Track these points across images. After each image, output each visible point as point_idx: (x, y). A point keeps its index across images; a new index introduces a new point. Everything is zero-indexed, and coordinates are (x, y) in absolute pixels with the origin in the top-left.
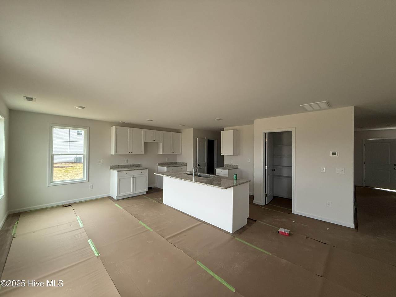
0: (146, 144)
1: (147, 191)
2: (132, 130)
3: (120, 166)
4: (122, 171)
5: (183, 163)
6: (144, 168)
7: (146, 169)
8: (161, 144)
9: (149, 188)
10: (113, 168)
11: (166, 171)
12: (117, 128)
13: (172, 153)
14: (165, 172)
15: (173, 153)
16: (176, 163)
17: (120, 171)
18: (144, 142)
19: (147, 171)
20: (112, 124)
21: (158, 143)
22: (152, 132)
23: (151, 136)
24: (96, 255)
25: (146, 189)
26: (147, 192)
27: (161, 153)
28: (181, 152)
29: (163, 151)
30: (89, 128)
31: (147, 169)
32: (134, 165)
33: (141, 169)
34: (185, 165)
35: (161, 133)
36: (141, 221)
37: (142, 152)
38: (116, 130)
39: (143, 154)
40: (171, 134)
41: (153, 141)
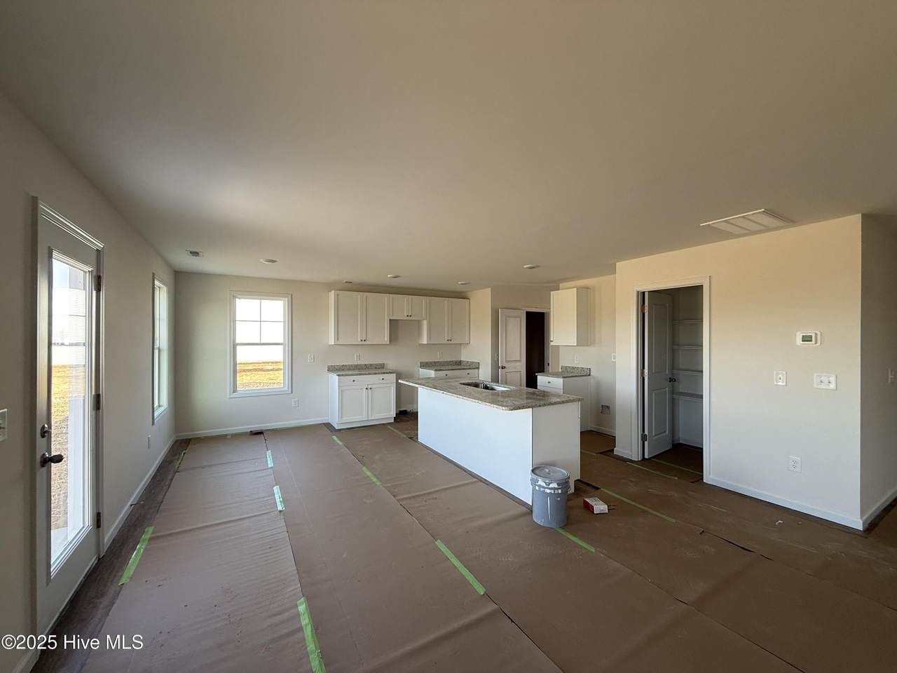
0: (393, 323)
1: (395, 417)
2: (366, 297)
3: (346, 366)
4: (346, 375)
5: (473, 362)
6: (389, 372)
7: (392, 373)
8: (425, 323)
9: (399, 413)
10: (332, 369)
11: (433, 376)
12: (338, 295)
13: (448, 342)
15: (450, 342)
16: (460, 363)
17: (342, 375)
18: (390, 320)
19: (396, 375)
20: (330, 286)
21: (419, 321)
22: (405, 299)
23: (403, 307)
24: (280, 508)
25: (393, 414)
27: (425, 342)
28: (467, 339)
29: (429, 337)
30: (292, 296)
31: (394, 373)
32: (371, 365)
33: (382, 374)
34: (476, 366)
35: (424, 300)
36: (367, 468)
37: (386, 339)
38: (337, 296)
39: (388, 343)
40: (446, 302)
41: (408, 318)
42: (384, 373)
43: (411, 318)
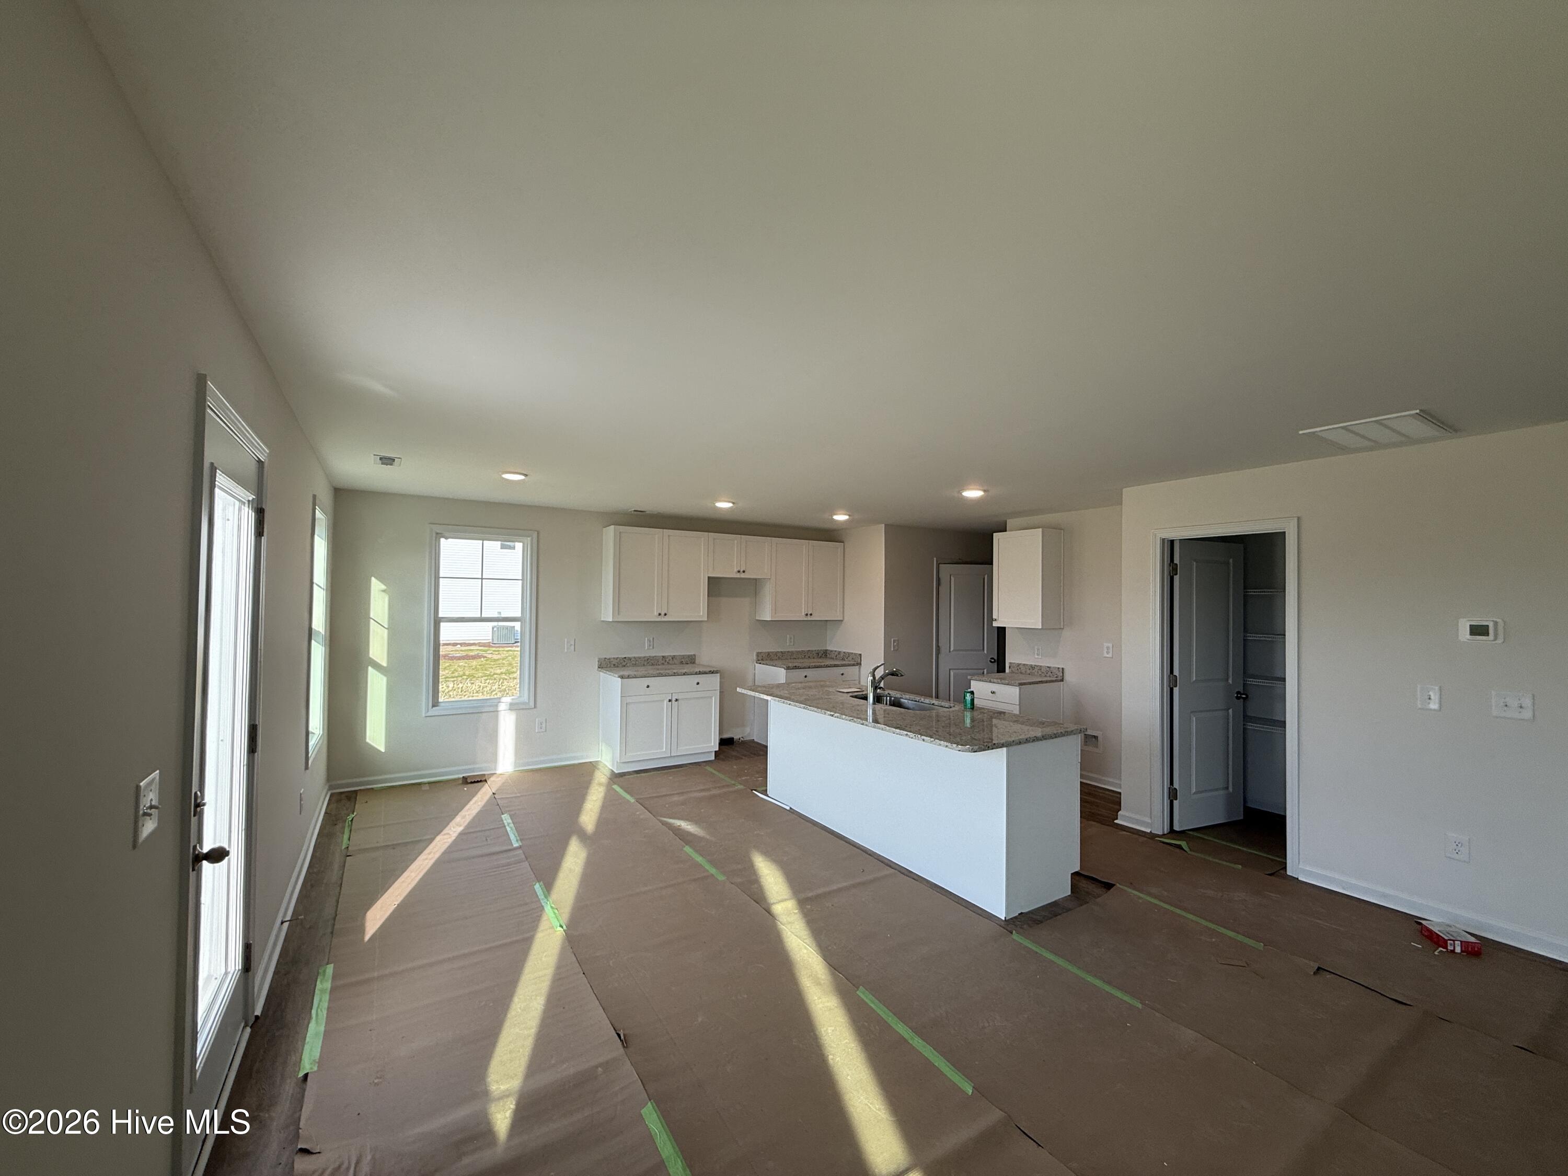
0: (713, 583)
1: (717, 749)
2: (670, 537)
3: (630, 659)
4: (634, 676)
5: (850, 654)
6: (708, 670)
7: (713, 673)
8: (768, 585)
9: (726, 743)
10: (607, 665)
11: (783, 681)
12: (620, 534)
13: (806, 618)
14: (779, 686)
15: (809, 618)
16: (825, 654)
17: (629, 677)
18: (709, 578)
19: (719, 677)
20: (606, 518)
21: (758, 580)
22: (735, 541)
23: (732, 555)
25: (713, 745)
26: (716, 752)
27: (767, 619)
28: (839, 613)
29: (775, 610)
30: (538, 533)
31: (717, 672)
32: (673, 657)
33: (696, 674)
34: (856, 661)
35: (767, 545)
36: (691, 847)
37: (702, 612)
38: (619, 537)
39: (705, 619)
40: (805, 547)
41: (738, 576)
42: (700, 673)
43: (743, 575)
